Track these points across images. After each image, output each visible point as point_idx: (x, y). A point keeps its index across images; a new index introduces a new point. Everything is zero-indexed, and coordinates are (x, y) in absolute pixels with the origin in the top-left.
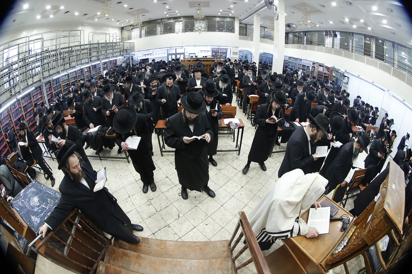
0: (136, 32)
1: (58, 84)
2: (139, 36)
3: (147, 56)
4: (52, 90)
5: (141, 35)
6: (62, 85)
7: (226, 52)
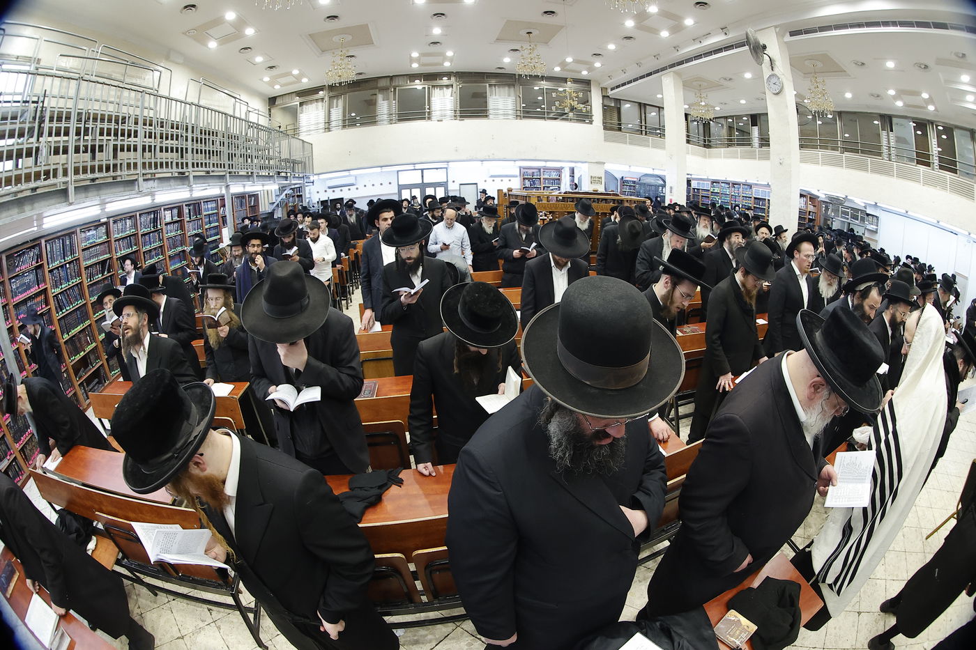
0: (312, 115)
1: (69, 259)
2: (322, 126)
3: (337, 190)
4: (44, 281)
5: (328, 122)
6: (84, 264)
7: (558, 177)
